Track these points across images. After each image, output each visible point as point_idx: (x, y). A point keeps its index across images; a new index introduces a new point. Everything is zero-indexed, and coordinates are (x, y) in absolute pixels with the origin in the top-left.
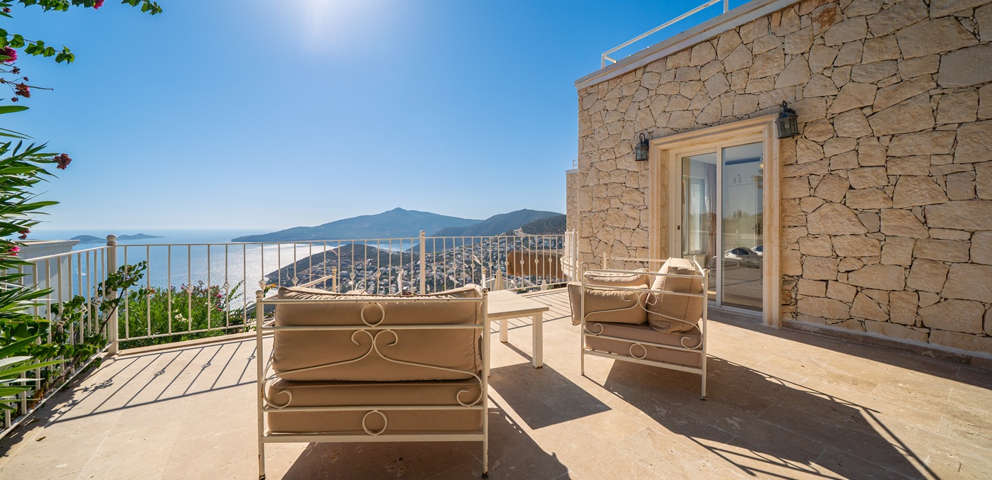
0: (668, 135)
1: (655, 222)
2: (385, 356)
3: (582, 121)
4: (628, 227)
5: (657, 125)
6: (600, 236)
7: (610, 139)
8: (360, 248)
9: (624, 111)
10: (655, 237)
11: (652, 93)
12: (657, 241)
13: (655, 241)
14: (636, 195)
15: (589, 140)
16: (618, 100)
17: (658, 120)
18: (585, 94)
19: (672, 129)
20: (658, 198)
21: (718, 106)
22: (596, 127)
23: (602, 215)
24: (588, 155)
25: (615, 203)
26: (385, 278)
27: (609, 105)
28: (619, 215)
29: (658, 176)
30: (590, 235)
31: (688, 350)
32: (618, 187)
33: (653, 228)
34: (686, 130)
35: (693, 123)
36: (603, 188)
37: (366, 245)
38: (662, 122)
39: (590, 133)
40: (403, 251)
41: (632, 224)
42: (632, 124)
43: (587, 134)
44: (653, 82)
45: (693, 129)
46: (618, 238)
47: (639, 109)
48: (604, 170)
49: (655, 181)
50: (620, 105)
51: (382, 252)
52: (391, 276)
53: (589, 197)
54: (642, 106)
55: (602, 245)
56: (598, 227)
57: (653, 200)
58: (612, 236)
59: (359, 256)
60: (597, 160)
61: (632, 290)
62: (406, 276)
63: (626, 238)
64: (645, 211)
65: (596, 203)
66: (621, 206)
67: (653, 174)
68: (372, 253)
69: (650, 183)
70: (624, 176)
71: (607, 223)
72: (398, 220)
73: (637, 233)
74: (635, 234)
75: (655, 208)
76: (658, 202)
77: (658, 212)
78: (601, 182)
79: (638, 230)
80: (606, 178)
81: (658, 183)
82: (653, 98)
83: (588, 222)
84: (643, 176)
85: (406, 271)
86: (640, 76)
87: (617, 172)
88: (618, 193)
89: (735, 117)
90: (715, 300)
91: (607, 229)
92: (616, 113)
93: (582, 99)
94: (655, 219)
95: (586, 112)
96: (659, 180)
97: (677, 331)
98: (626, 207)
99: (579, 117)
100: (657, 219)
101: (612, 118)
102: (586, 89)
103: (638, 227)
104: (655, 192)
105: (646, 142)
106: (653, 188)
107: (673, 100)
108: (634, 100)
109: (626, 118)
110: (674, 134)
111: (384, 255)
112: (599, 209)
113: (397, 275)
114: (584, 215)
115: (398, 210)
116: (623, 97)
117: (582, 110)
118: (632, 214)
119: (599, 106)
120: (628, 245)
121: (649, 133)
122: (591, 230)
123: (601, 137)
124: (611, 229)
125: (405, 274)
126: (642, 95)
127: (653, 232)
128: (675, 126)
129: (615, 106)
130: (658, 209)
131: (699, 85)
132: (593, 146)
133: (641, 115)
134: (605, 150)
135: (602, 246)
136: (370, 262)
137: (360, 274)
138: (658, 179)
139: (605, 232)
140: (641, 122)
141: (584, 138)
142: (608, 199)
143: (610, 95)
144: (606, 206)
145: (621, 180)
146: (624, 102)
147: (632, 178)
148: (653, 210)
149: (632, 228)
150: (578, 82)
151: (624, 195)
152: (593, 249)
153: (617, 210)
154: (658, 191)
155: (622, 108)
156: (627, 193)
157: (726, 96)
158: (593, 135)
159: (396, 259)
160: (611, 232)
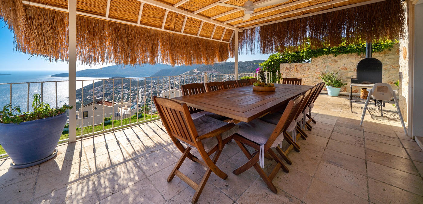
26: (133, 92)
51: (131, 80)
68: (126, 81)
113: (139, 91)
125: (143, 90)
136: (126, 85)
137: (120, 91)
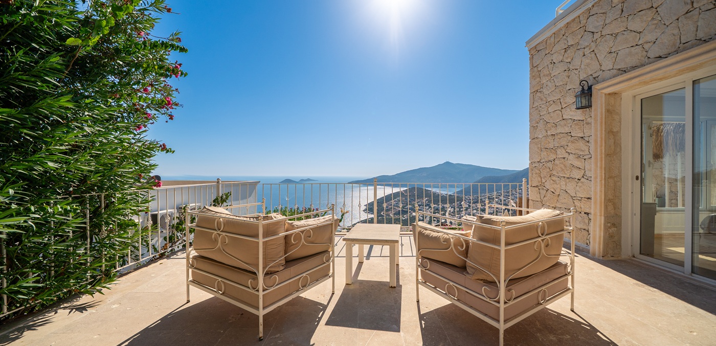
0: (614, 76)
1: (599, 172)
2: (224, 250)
3: (533, 77)
4: (573, 176)
5: (603, 68)
6: (548, 185)
7: (557, 90)
8: (420, 190)
9: (569, 60)
10: (598, 188)
11: (597, 36)
12: (601, 191)
13: (598, 192)
14: (581, 144)
15: (538, 94)
16: (564, 51)
17: (603, 63)
18: (535, 51)
19: (619, 70)
20: (601, 146)
21: (676, 32)
22: (544, 81)
23: (550, 165)
24: (537, 108)
25: (561, 153)
26: (437, 212)
27: (556, 58)
28: (564, 165)
29: (601, 123)
30: (539, 184)
31: (488, 300)
32: (564, 137)
33: (596, 178)
34: (634, 68)
35: (643, 59)
36: (550, 139)
37: (424, 188)
38: (607, 64)
39: (539, 88)
40: (449, 193)
41: (577, 174)
42: (576, 72)
43: (536, 89)
44: (598, 24)
45: (643, 65)
46: (564, 187)
47: (584, 55)
48: (552, 121)
49: (599, 128)
50: (566, 55)
51: (434, 194)
52: (442, 211)
53: (538, 148)
54: (587, 51)
55: (549, 194)
56: (545, 177)
57: (596, 149)
58: (558, 186)
59: (420, 196)
60: (545, 112)
61: (448, 234)
62: (452, 212)
63: (571, 187)
64: (590, 160)
65: (544, 154)
66: (566, 155)
67: (596, 120)
68: (428, 194)
69: (593, 130)
70: (569, 125)
71: (554, 172)
72: (446, 171)
73: (582, 183)
74: (580, 184)
75: (599, 157)
76: (601, 150)
77: (601, 161)
78: (549, 133)
79: (583, 180)
80: (553, 129)
81: (601, 130)
82: (599, 40)
83: (538, 172)
84: (588, 124)
85: (453, 209)
86: (585, 21)
87: (563, 122)
88: (564, 143)
89: (700, 40)
90: (683, 266)
91: (554, 178)
92: (562, 64)
93: (532, 58)
94: (599, 169)
95: (535, 69)
96: (604, 126)
97: (482, 280)
98: (571, 156)
99: (530, 74)
100: (601, 168)
101: (558, 70)
102: (535, 47)
103: (583, 177)
104: (599, 139)
105: (590, 88)
106: (596, 135)
107: (619, 38)
108: (579, 48)
109: (571, 68)
110: (621, 74)
111: (436, 196)
112: (547, 160)
113: (446, 211)
114: (534, 165)
115: (448, 163)
116: (569, 47)
117: (533, 67)
118: (577, 163)
119: (547, 61)
120: (573, 195)
121: (594, 78)
122: (540, 179)
123: (548, 90)
124: (557, 179)
126: (587, 40)
127: (597, 182)
128: (622, 66)
129: (561, 58)
130: (601, 158)
131: (650, 14)
132: (542, 100)
133: (586, 61)
134: (552, 102)
135: (549, 196)
136: (427, 200)
137: (420, 208)
138: (601, 126)
139: (552, 181)
140: (585, 68)
141: (534, 93)
142: (554, 150)
143: (557, 47)
144: (552, 157)
145: (567, 130)
146: (569, 52)
147: (577, 127)
148: (596, 159)
149: (577, 178)
150: (527, 43)
151: (569, 144)
152: (542, 197)
153: (563, 160)
154: (601, 138)
155: (567, 58)
156: (572, 142)
157: (686, 18)
158: (542, 90)
159: (444, 200)
160: (558, 182)
